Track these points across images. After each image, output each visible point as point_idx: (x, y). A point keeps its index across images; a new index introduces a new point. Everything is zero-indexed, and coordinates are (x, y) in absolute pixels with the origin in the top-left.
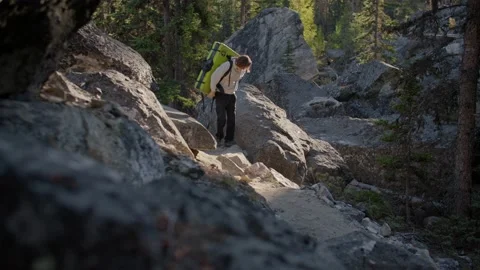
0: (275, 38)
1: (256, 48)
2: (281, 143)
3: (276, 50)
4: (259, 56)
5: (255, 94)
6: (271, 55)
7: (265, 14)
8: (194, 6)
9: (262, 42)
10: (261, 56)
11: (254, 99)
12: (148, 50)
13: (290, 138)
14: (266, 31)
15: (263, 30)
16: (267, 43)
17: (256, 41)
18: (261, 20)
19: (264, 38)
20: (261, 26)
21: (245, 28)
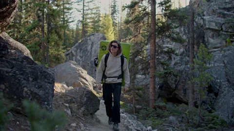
0: (95, 46)
1: (87, 50)
2: (82, 82)
3: (95, 51)
4: (87, 54)
5: (75, 65)
6: (93, 53)
7: (90, 36)
8: (55, 31)
9: (89, 48)
10: (89, 54)
11: (74, 66)
12: (34, 49)
13: (87, 80)
14: (91, 43)
15: (90, 42)
16: (91, 48)
17: (86, 47)
18: (89, 38)
19: (90, 46)
20: (88, 41)
21: (82, 42)
